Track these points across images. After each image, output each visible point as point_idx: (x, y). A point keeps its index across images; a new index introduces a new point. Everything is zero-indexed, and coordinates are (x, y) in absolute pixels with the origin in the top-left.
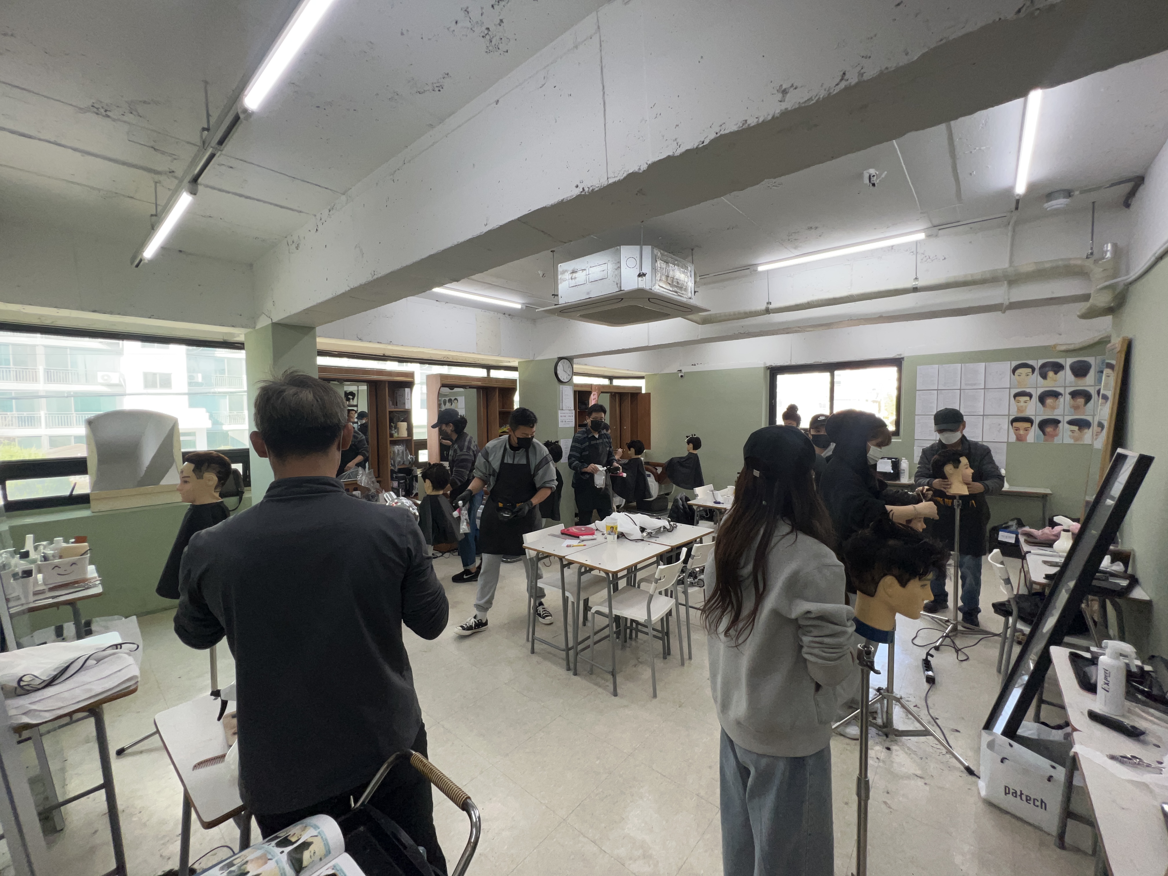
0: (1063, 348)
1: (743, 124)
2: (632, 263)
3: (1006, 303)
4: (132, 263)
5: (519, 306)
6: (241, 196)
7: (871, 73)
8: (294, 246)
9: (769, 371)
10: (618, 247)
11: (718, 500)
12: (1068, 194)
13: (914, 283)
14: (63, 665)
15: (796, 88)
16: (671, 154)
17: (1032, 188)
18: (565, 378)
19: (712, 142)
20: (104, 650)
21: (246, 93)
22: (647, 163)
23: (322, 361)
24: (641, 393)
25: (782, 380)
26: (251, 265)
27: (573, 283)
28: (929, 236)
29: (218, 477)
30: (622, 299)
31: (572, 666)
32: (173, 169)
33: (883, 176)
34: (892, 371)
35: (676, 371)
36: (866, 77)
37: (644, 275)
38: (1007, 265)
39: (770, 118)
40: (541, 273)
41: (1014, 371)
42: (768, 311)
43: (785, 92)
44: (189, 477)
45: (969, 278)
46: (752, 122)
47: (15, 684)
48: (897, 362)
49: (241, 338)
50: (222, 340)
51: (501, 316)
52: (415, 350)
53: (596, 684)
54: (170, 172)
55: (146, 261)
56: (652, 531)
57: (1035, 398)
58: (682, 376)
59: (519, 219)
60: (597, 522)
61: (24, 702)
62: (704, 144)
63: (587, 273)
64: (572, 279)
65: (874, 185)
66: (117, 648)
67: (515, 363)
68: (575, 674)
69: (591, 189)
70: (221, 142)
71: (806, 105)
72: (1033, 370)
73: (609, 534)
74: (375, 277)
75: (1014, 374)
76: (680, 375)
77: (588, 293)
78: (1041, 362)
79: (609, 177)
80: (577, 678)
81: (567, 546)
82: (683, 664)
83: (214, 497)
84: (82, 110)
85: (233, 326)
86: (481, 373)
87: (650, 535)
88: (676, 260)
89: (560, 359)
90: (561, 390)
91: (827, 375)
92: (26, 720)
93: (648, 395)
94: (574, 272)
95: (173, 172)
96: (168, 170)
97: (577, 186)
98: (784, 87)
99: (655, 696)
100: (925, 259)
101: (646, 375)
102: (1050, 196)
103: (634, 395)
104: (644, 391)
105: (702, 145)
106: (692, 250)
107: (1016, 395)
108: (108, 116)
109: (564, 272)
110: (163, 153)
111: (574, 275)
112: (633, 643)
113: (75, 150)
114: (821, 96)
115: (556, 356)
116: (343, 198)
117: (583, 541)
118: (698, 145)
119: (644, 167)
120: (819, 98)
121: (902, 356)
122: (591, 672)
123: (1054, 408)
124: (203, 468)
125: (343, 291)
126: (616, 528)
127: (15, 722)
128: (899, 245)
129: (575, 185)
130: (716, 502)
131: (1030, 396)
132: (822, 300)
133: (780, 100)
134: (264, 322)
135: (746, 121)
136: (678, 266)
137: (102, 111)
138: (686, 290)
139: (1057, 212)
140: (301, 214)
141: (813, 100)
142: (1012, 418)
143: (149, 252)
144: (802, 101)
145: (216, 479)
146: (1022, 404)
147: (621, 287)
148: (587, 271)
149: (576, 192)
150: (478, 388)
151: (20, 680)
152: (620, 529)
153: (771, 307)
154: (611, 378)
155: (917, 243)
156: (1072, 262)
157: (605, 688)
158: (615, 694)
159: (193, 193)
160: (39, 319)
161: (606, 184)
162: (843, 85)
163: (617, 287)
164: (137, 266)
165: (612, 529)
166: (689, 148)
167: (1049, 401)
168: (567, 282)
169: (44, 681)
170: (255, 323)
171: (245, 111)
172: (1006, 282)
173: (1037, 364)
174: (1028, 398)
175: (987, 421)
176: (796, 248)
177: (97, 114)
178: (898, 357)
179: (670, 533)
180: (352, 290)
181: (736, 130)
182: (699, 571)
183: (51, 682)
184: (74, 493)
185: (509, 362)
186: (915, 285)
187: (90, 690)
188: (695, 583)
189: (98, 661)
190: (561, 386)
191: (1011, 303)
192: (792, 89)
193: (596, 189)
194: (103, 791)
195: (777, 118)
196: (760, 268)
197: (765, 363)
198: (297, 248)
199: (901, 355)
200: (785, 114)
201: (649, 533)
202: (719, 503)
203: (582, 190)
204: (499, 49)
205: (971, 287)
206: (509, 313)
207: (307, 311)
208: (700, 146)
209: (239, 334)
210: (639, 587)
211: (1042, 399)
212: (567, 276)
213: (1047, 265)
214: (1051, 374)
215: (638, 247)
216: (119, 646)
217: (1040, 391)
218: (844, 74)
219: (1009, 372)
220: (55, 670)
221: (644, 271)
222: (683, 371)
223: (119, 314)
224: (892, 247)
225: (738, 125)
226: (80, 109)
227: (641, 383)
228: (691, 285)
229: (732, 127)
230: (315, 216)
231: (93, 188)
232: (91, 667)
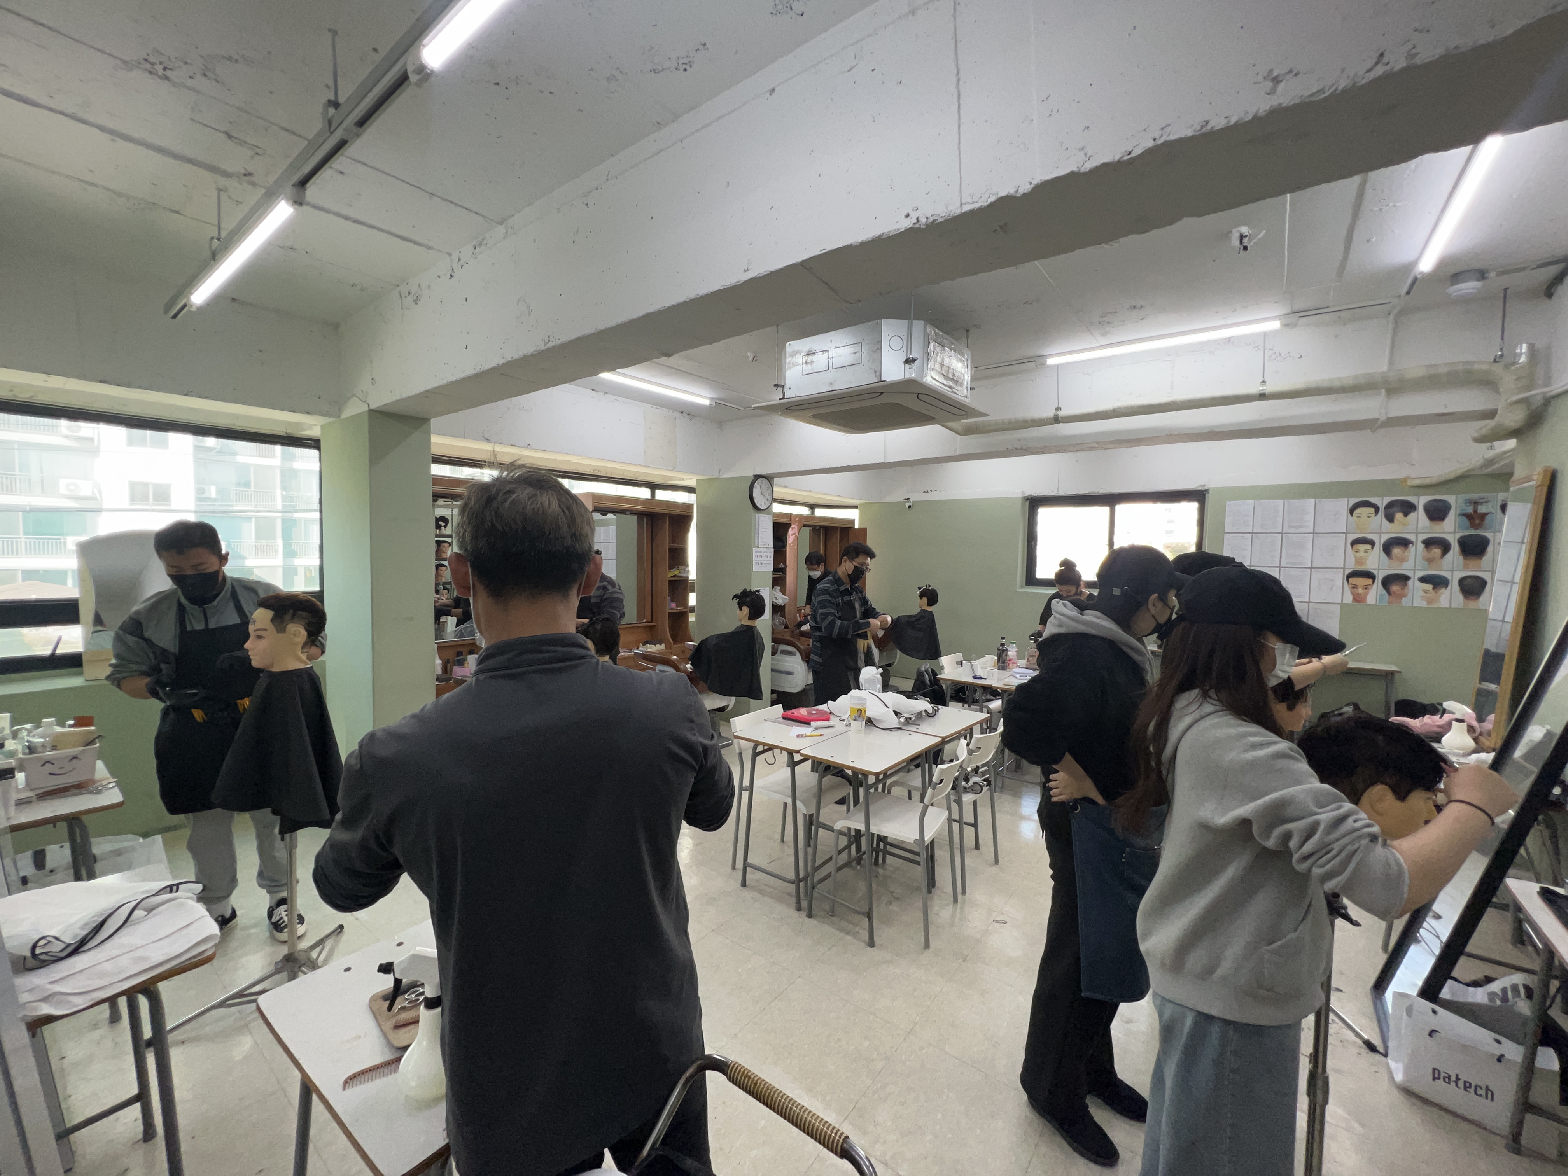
0: (1417, 482)
1: (1202, 127)
2: (897, 343)
3: (1383, 418)
4: (166, 312)
5: (707, 402)
6: (347, 218)
7: (1428, 52)
8: (410, 299)
9: (1027, 503)
10: (879, 321)
11: (978, 674)
12: (1482, 274)
13: (1261, 388)
14: (95, 919)
15: (1296, 75)
16: (1075, 169)
17: (1443, 264)
18: (763, 504)
19: (1148, 152)
20: (154, 895)
22: (1031, 183)
23: (438, 470)
24: (853, 528)
25: (1043, 513)
26: (336, 326)
27: (808, 369)
28: (1285, 325)
29: (307, 630)
30: (882, 393)
31: (804, 904)
32: (250, 169)
33: (1260, 236)
34: (1191, 508)
35: (901, 499)
36: (1418, 60)
37: (914, 360)
38: (1385, 368)
39: (1250, 117)
40: (750, 355)
41: (1352, 511)
42: (1057, 420)
43: (1276, 80)
44: (266, 630)
45: (1337, 384)
46: (1218, 123)
47: (28, 954)
48: (1198, 496)
49: (315, 432)
50: (284, 434)
51: (678, 415)
52: (552, 457)
53: (842, 930)
54: (245, 175)
55: (194, 309)
56: (911, 716)
57: (1378, 547)
58: (910, 507)
59: (803, 264)
61: (40, 979)
62: (1133, 155)
63: (830, 356)
64: (806, 363)
65: (1245, 248)
66: (171, 892)
67: (691, 482)
68: (810, 915)
69: (931, 219)
70: (362, 123)
71: (1312, 99)
72: (1377, 510)
73: (855, 720)
74: (550, 345)
75: (1352, 514)
76: (907, 505)
77: (831, 384)
78: (1387, 500)
79: (963, 201)
80: (812, 922)
81: (798, 736)
82: (955, 900)
83: (302, 661)
84: (127, 65)
85: (308, 413)
86: (643, 493)
87: (908, 720)
88: (953, 344)
89: (757, 477)
90: (757, 520)
91: (1106, 510)
92: (46, 1009)
93: (863, 531)
94: (809, 354)
95: (250, 174)
96: (243, 171)
97: (908, 216)
98: (1275, 74)
99: (927, 946)
100: (1274, 357)
101: (861, 504)
102: (1456, 277)
103: (844, 529)
104: (857, 526)
105: (1129, 157)
106: (968, 331)
107: (1355, 543)
108: (167, 78)
109: (795, 353)
110: (242, 143)
111: (810, 358)
112: (881, 871)
113: (102, 129)
114: (1340, 88)
115: (750, 473)
116: (501, 230)
117: (817, 728)
118: (1122, 157)
119: (1026, 188)
120: (1336, 90)
121: (1206, 488)
122: (832, 913)
123: (1402, 560)
124: (288, 617)
125: (494, 364)
126: (865, 711)
127: (34, 1014)
128: (1239, 338)
129: (905, 213)
130: (975, 677)
131: (1372, 543)
132: (1133, 407)
133: (1268, 92)
134: (355, 408)
135: (1207, 122)
136: (955, 351)
137: (159, 69)
138: (961, 385)
139: (1466, 300)
140: (430, 251)
141: (1324, 93)
142: (1347, 572)
143: (200, 296)
144: (1307, 93)
145: (304, 633)
146: (1362, 554)
147: (881, 376)
148: (831, 352)
149: (907, 224)
150: (640, 515)
151: (34, 947)
152: (869, 714)
153: (1062, 413)
154: (812, 507)
155: (1265, 334)
156: (1476, 367)
157: (855, 935)
158: (871, 944)
159: (298, 202)
161: (958, 212)
162: (1379, 71)
163: (876, 376)
164: (174, 317)
165: (859, 713)
166: (1107, 159)
167: (1396, 551)
168: (799, 368)
169: (69, 945)
170: (340, 411)
171: (421, 69)
172: (1383, 391)
173: (1382, 502)
174: (1369, 547)
175: (1316, 575)
176: (1104, 335)
177: (150, 73)
178: (1200, 488)
179: (932, 719)
180: (510, 364)
181: (1190, 134)
183: (78, 948)
184: (59, 651)
185: (683, 479)
186: (1263, 390)
187: (143, 959)
188: (969, 788)
189: (150, 910)
190: (757, 515)
191: (1388, 419)
192: (1291, 75)
193: (940, 220)
194: (138, 1106)
195: (1260, 118)
196: (1050, 361)
197: (1023, 492)
198: (416, 302)
199: (1204, 486)
200: (1276, 113)
201: (906, 719)
202: (980, 678)
203: (915, 221)
204: (791, 9)
205: (1333, 396)
206: (689, 412)
207: (428, 394)
208: (1126, 158)
209: (312, 426)
210: (889, 792)
211: (1387, 548)
212: (800, 359)
213: (1443, 370)
214: (1399, 516)
215: (906, 321)
216: (175, 888)
217: (1385, 537)
218: (1382, 55)
219: (1345, 511)
220: (82, 928)
221: (914, 355)
222: (911, 500)
223: (140, 387)
224: (1229, 339)
225: (1194, 128)
226: (125, 62)
227: (852, 515)
228: (967, 378)
229: (1181, 131)
230: (450, 254)
231: (119, 194)
232: (138, 921)
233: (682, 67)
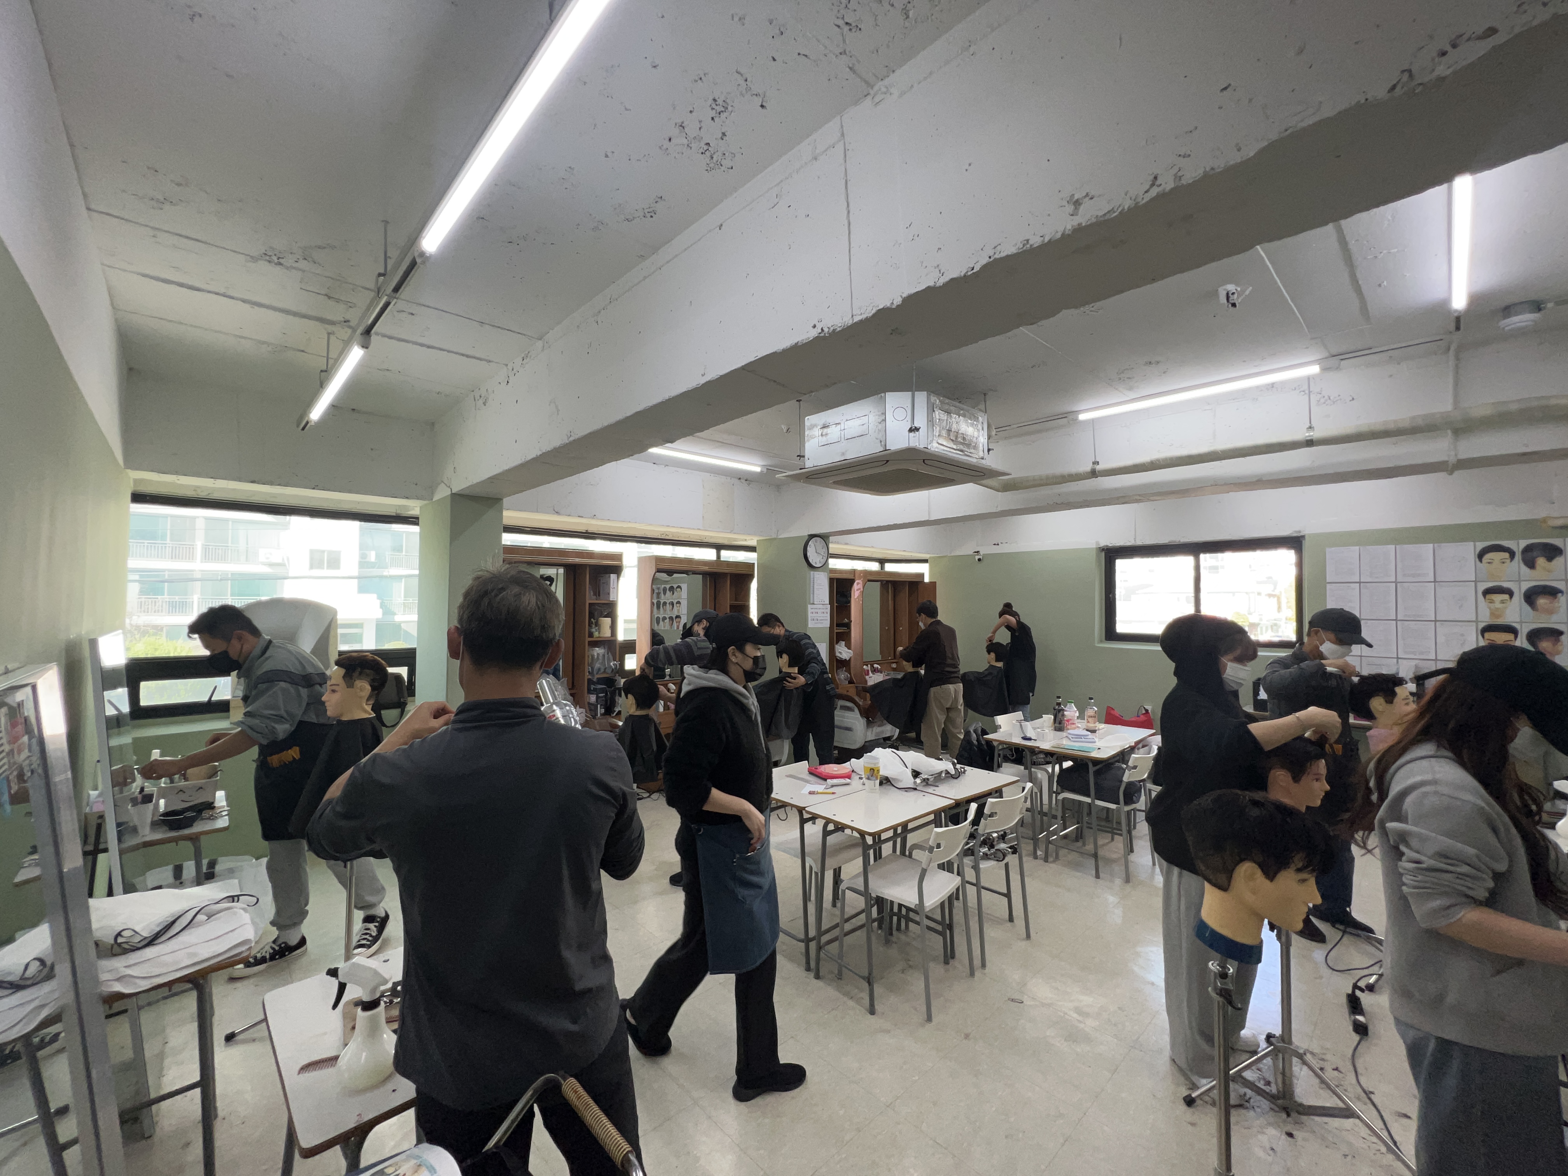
0: (1559, 522)
1: (1024, 245)
2: (901, 414)
3: (1452, 460)
4: (298, 426)
5: (758, 469)
6: (422, 345)
7: (1191, 173)
8: (481, 402)
9: (1103, 554)
10: (883, 395)
11: (1028, 735)
12: (1537, 306)
13: (1307, 434)
14: (168, 919)
15: (1092, 198)
16: (931, 284)
17: (1475, 300)
18: (818, 563)
19: (985, 267)
20: (217, 903)
21: (424, 235)
22: (901, 296)
23: (508, 539)
24: (923, 582)
25: (1122, 565)
26: (433, 424)
27: (824, 440)
28: (1324, 369)
30: (888, 461)
31: (813, 964)
32: (348, 317)
33: (1247, 292)
34: (1286, 557)
35: (971, 553)
36: (1184, 182)
37: (917, 429)
38: (1449, 408)
39: (1059, 235)
40: (784, 428)
41: (1481, 556)
42: (1094, 474)
43: (1077, 203)
44: (338, 685)
45: (1391, 426)
46: (1036, 241)
47: (112, 942)
48: (1294, 542)
49: (415, 512)
50: (394, 514)
51: (736, 481)
52: (625, 525)
53: (847, 994)
54: (345, 322)
55: (313, 423)
56: (929, 777)
57: (1518, 598)
58: (979, 560)
59: (743, 368)
60: (853, 760)
61: (119, 964)
62: (974, 271)
63: (842, 428)
64: (822, 435)
65: (1234, 305)
66: (233, 901)
67: (752, 542)
68: (817, 977)
69: (832, 329)
70: (396, 289)
71: (1106, 218)
72: (1512, 554)
73: (868, 779)
74: (572, 439)
75: (1481, 561)
76: (977, 557)
77: (843, 454)
78: (1523, 543)
79: (854, 313)
80: (819, 983)
81: (810, 793)
82: (972, 974)
84: (254, 259)
85: (407, 498)
86: (709, 555)
87: (926, 781)
88: (962, 410)
89: (812, 536)
90: (812, 577)
91: (1189, 560)
92: (118, 988)
93: (933, 585)
94: (825, 427)
95: (348, 321)
96: (343, 319)
97: (814, 326)
98: (1076, 197)
99: (929, 1019)
100: (1322, 400)
101: (930, 558)
102: (1508, 310)
103: (914, 584)
104: (927, 579)
105: (972, 272)
106: (985, 394)
107: (1487, 592)
108: (280, 264)
109: (812, 427)
110: (338, 301)
111: (825, 430)
112: (903, 937)
113: (244, 301)
114: (1126, 207)
115: (806, 533)
116: (540, 344)
117: (832, 786)
118: (967, 272)
119: (898, 301)
120: (1123, 209)
121: (1302, 534)
122: (840, 976)
123: (1551, 612)
124: (356, 674)
125: (534, 456)
126: (878, 771)
127: (105, 989)
128: (1283, 384)
129: (812, 325)
130: (1025, 738)
131: (1510, 593)
132: (1171, 459)
133: (1071, 213)
134: (442, 493)
135: (1028, 241)
136: (964, 416)
137: (275, 258)
138: (975, 448)
139: (1521, 333)
140: (490, 363)
141: (1114, 212)
142: (1481, 625)
143: (316, 413)
144: (1100, 213)
145: (368, 688)
146: (1498, 605)
147: (886, 445)
148: (842, 425)
149: (813, 333)
150: (705, 574)
151: (119, 934)
152: (883, 772)
153: (1098, 468)
154: (882, 562)
155: (1309, 379)
156: (1553, 402)
157: (859, 1001)
158: (872, 1011)
159: (365, 346)
160: (195, 490)
161: (850, 322)
162: (1154, 192)
163: (881, 445)
164: (303, 429)
165: (872, 772)
166: (955, 275)
167: (1542, 601)
168: (816, 440)
169: (145, 938)
170: (433, 494)
171: (422, 254)
172: (1449, 432)
173: (1518, 545)
174: (1506, 597)
175: (1442, 630)
176: (1131, 389)
177: (269, 262)
178: (1295, 535)
179: (955, 781)
181: (1015, 252)
182: (998, 837)
183: (152, 941)
184: (215, 698)
185: (746, 540)
186: (1309, 436)
187: (195, 954)
189: (209, 917)
190: (812, 572)
191: (1459, 461)
192: (1087, 199)
193: (839, 329)
194: (200, 1090)
195: (1069, 235)
196: (1082, 417)
197: (1097, 543)
198: (484, 404)
199: (1300, 532)
200: (1079, 230)
201: (924, 780)
202: (1030, 739)
203: (820, 331)
204: (721, 165)
205: (1394, 439)
206: (746, 478)
207: (492, 479)
208: (969, 273)
209: (414, 507)
210: (910, 856)
211: (1530, 597)
212: (817, 432)
213: (1514, 407)
214: (1541, 561)
215: (910, 393)
216: (236, 899)
217: (1525, 586)
218: (1156, 178)
219: (1471, 557)
220: (158, 925)
221: (916, 425)
222: (981, 553)
223: (279, 485)
224: (1272, 385)
225: (1017, 247)
226: (252, 257)
227: (923, 569)
228: (982, 439)
229: (1009, 249)
230: (507, 365)
231: (264, 343)
232: (200, 924)
233: (648, 215)
